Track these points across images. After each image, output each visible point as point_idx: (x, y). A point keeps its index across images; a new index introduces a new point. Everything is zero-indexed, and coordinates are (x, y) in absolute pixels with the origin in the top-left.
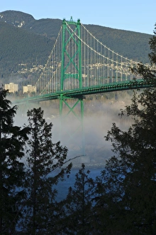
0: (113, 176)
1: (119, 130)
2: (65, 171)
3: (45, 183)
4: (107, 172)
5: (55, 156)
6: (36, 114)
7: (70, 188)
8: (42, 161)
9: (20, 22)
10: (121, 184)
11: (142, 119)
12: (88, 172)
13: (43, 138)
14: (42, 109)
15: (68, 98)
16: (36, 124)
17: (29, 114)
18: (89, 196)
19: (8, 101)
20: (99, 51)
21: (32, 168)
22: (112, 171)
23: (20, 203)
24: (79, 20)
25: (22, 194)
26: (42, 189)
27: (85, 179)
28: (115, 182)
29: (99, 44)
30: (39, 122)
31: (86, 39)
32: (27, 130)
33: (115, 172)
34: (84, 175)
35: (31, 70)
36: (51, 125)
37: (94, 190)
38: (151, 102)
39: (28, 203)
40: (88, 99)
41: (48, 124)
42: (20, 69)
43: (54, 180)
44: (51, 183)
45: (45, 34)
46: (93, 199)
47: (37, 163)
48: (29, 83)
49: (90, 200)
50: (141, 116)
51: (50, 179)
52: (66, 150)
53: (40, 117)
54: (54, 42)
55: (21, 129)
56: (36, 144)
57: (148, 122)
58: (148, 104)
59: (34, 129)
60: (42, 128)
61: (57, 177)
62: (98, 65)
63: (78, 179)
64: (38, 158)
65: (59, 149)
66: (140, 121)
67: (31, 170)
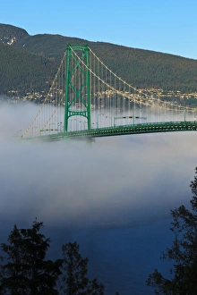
6: (72, 249)
14: (78, 244)
17: (64, 248)
19: (42, 236)
30: (74, 258)
35: (24, 99)
36: (87, 260)
41: (84, 259)
45: (42, 54)
52: (102, 287)
53: (76, 252)
54: (56, 71)
56: (70, 281)
65: (95, 285)
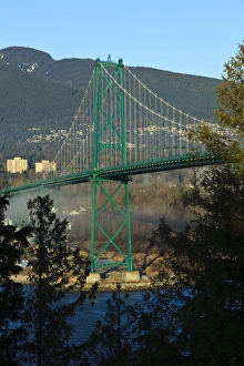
0: (161, 302)
1: (170, 230)
2: (88, 295)
3: (56, 314)
4: (152, 296)
5: (72, 272)
6: (42, 206)
7: (99, 322)
8: (51, 279)
9: (31, 64)
10: (174, 315)
11: (206, 212)
12: (127, 296)
13: (53, 243)
14: (51, 198)
15: (105, 181)
16: (42, 221)
17: (30, 205)
18: (129, 333)
20: (153, 108)
21: (35, 291)
22: (160, 295)
23: (16, 348)
24: (120, 61)
25: (19, 332)
26: (50, 324)
27: (122, 308)
28: (164, 312)
29: (153, 96)
30: (46, 219)
31: (133, 88)
32: (27, 230)
33: (165, 296)
34: (120, 301)
35: (48, 138)
36: (65, 222)
37: (135, 324)
38: (220, 185)
39: (29, 348)
40: (137, 181)
41: (61, 221)
42: (30, 136)
43: (70, 310)
44: (66, 314)
45: (70, 82)
46: (135, 340)
47: (43, 283)
48: (44, 158)
49: (129, 342)
50: (205, 207)
51: (64, 307)
52: (89, 262)
53: (48, 210)
54: (83, 93)
55: (18, 229)
56: (41, 253)
57: (215, 218)
58: (215, 189)
59: (39, 230)
60: (52, 227)
61: (74, 304)
62: (152, 129)
63: (110, 307)
64: (45, 276)
65: (79, 260)
66: (203, 215)
67: (34, 294)
